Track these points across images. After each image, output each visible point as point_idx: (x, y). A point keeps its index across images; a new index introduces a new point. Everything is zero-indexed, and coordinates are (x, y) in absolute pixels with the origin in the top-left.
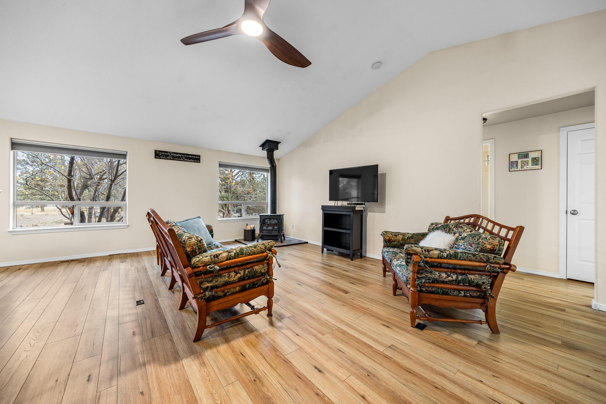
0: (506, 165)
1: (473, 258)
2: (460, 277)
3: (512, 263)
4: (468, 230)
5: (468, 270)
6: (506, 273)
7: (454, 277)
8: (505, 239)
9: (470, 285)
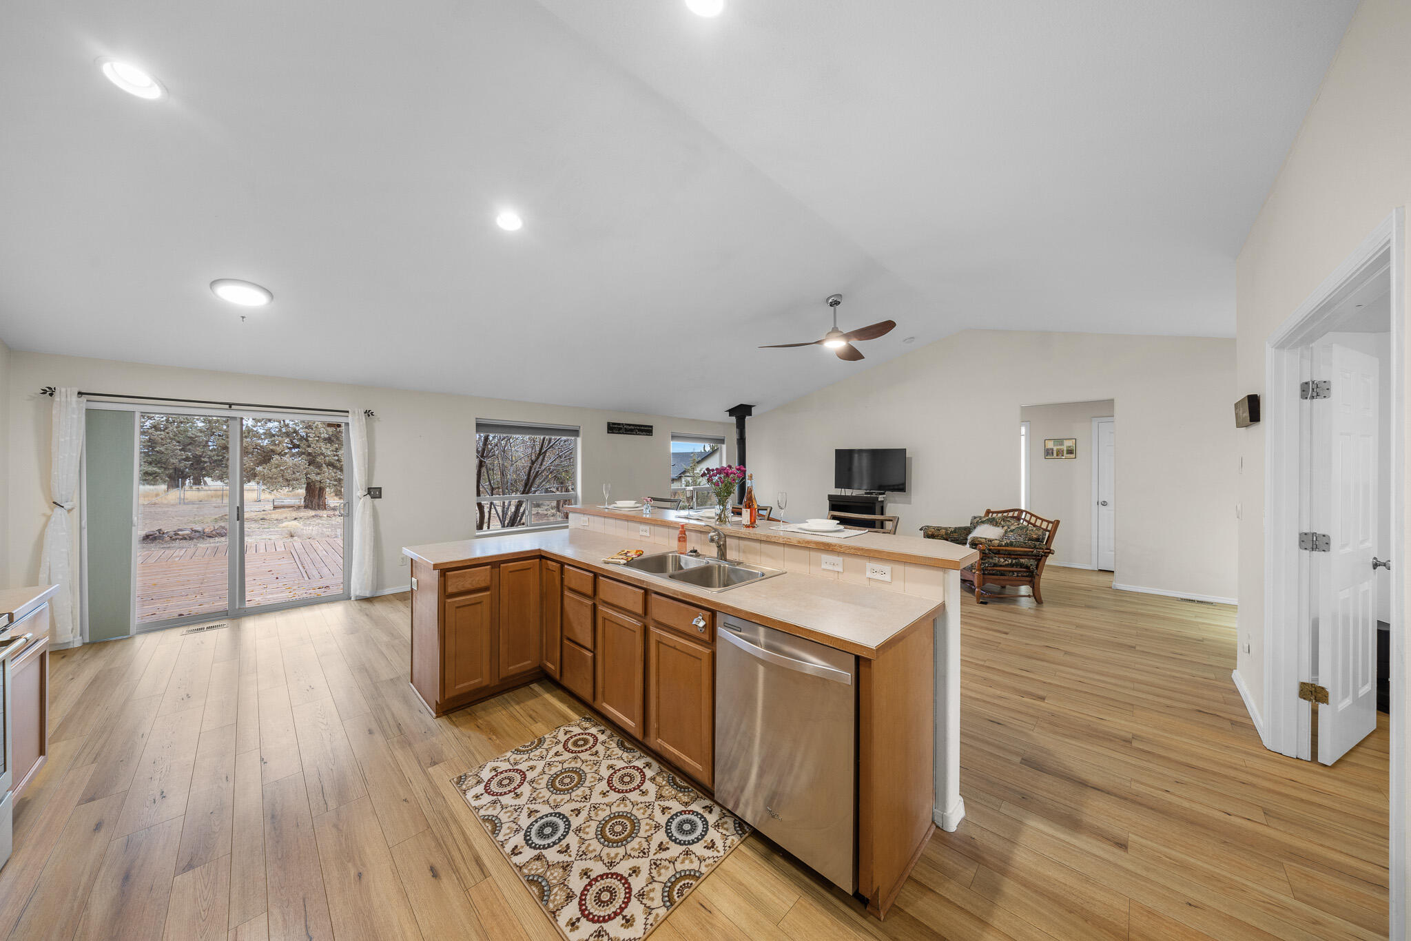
0: (1042, 453)
1: (1024, 545)
2: (1014, 561)
3: (1051, 548)
4: (1016, 524)
5: (1020, 555)
6: (1047, 556)
7: (1010, 561)
8: (1046, 530)
9: (1021, 567)
